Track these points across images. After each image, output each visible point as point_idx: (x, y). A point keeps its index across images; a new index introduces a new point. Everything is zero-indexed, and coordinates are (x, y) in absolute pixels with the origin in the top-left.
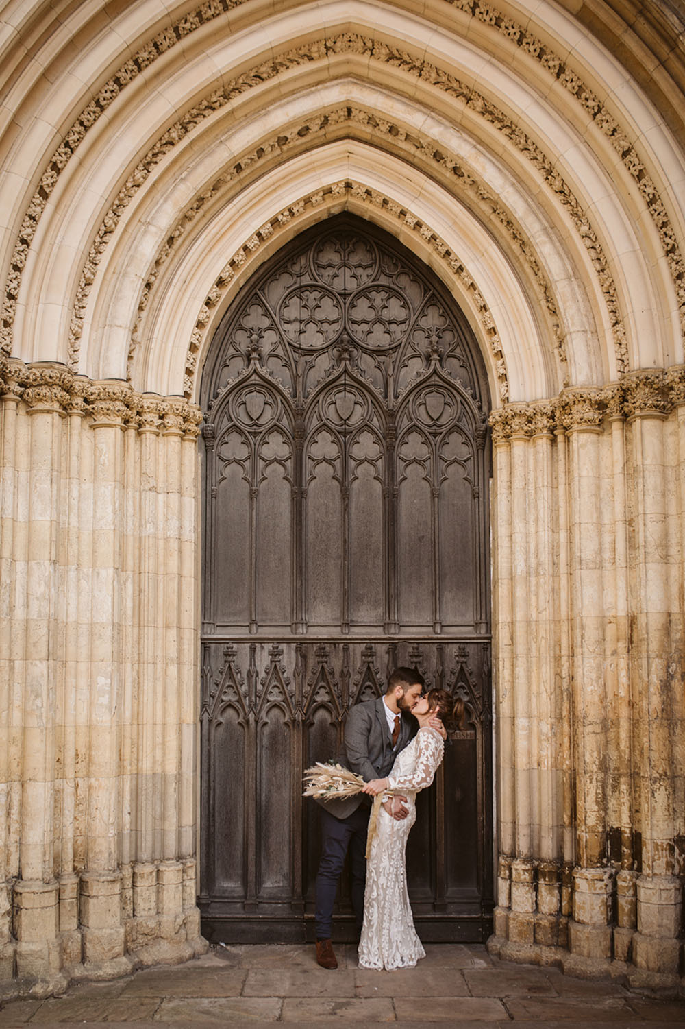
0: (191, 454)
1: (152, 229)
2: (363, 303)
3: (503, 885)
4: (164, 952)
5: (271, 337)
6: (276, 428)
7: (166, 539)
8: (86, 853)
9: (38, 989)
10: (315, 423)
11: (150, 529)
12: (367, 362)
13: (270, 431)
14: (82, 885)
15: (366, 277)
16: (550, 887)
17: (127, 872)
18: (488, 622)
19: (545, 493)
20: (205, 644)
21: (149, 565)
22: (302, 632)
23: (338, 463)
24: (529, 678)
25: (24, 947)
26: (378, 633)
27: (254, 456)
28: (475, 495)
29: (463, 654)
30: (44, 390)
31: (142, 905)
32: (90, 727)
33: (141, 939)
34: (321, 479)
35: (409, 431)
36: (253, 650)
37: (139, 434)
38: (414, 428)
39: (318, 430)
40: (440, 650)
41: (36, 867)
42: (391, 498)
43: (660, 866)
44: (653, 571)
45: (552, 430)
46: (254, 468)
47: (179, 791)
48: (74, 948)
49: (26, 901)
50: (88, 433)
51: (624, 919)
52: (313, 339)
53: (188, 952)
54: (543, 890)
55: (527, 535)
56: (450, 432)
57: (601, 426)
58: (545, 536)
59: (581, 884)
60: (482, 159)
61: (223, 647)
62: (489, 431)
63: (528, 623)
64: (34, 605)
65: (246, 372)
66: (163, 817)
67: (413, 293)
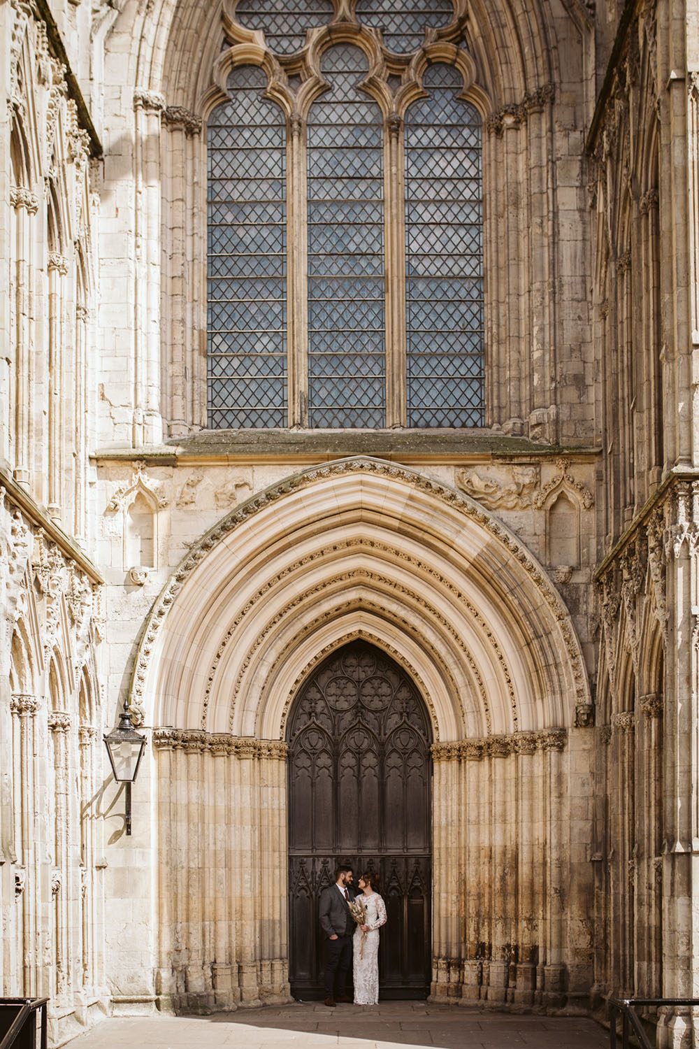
0: (283, 766)
1: (265, 663)
2: (368, 685)
3: (434, 971)
4: (275, 1000)
5: (321, 703)
6: (324, 751)
7: (273, 809)
8: (241, 954)
9: (226, 1008)
10: (344, 748)
11: (265, 805)
12: (370, 716)
13: (321, 752)
14: (240, 968)
15: (370, 671)
16: (455, 970)
17: (258, 964)
18: (431, 848)
19: (455, 787)
20: (290, 859)
21: (265, 822)
22: (338, 852)
23: (356, 768)
24: (447, 874)
25: (219, 991)
26: (376, 852)
27: (313, 765)
28: (424, 784)
29: (417, 863)
30: (221, 747)
31: (265, 979)
32: (241, 898)
33: (265, 994)
34: (347, 775)
35: (391, 752)
36: (314, 861)
37: (259, 759)
38: (394, 750)
39: (346, 752)
40: (406, 861)
41: (222, 958)
42: (382, 786)
43: (498, 957)
44: (498, 827)
45: (459, 756)
46: (313, 771)
47: (280, 927)
48: (238, 994)
49: (219, 972)
50: (238, 762)
51: (485, 982)
52: (344, 705)
53: (286, 1001)
54: (452, 972)
55: (447, 807)
56: (412, 752)
57: (480, 758)
58: (455, 808)
59: (467, 967)
60: (425, 627)
61: (299, 860)
62: (431, 753)
63: (447, 848)
64: (219, 844)
65: (309, 723)
66: (273, 939)
67: (394, 680)
